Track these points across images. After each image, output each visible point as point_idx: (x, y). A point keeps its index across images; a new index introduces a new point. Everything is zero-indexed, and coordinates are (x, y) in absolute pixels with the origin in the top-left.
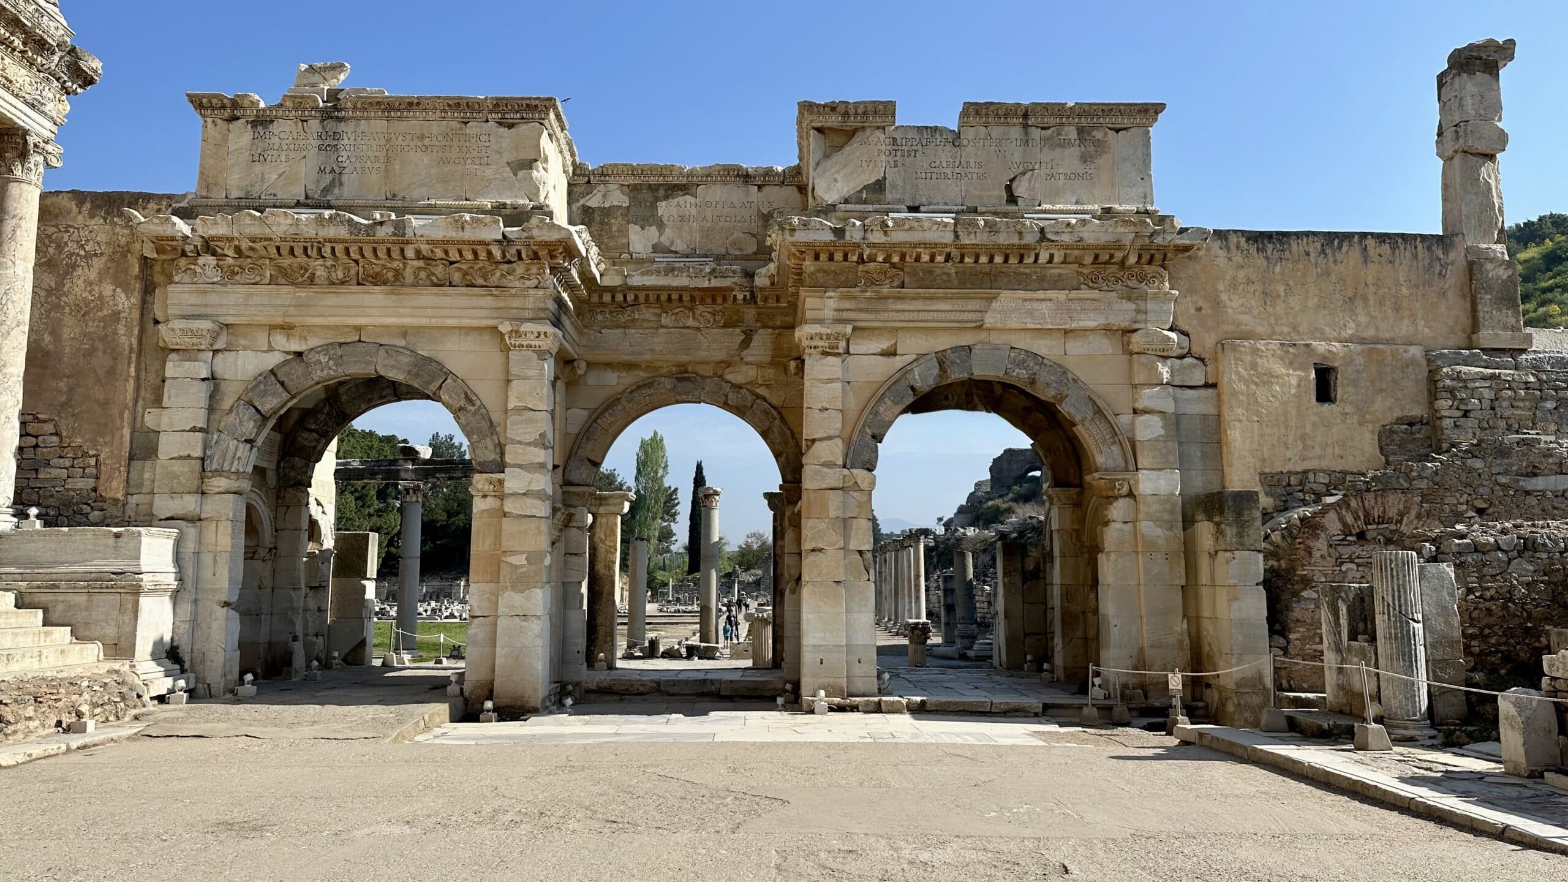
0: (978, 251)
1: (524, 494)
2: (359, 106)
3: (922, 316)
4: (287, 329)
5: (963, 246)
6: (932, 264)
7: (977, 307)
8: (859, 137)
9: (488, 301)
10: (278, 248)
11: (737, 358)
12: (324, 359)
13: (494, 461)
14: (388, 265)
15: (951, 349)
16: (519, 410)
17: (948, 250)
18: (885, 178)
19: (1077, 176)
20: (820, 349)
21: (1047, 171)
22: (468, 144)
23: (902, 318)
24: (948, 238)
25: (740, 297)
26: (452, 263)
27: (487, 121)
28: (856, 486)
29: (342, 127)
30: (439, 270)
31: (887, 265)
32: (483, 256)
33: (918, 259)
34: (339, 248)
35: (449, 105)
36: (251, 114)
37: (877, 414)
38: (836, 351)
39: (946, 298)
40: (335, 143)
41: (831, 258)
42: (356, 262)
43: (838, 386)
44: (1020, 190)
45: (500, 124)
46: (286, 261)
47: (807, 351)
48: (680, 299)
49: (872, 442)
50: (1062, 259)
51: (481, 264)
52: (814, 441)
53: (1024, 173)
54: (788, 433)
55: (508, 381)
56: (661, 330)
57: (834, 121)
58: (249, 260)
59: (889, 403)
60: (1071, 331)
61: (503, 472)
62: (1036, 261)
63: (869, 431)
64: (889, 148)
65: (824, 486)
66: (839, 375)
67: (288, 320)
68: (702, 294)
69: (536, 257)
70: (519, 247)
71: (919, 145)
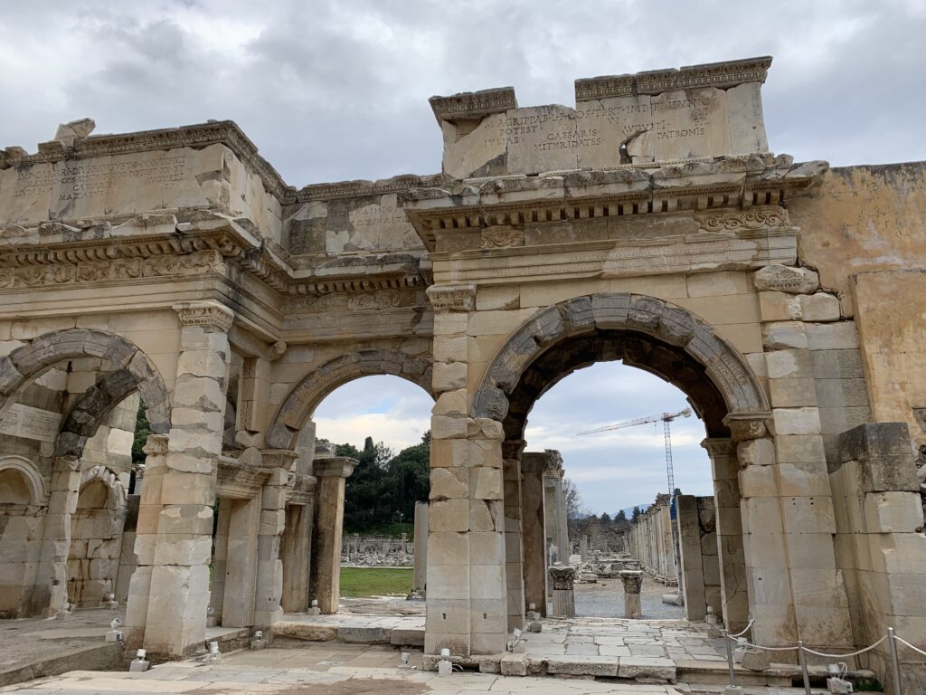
0: (591, 204)
1: (183, 452)
2: (91, 146)
3: (541, 270)
4: (24, 322)
5: (575, 202)
6: (551, 222)
7: (595, 258)
8: (485, 122)
9: (168, 287)
10: (17, 257)
11: (411, 333)
12: (47, 344)
13: (164, 423)
14: (98, 264)
15: (572, 300)
16: (185, 377)
17: (561, 207)
18: (506, 154)
19: (689, 132)
20: (447, 306)
21: (659, 131)
22: (168, 166)
23: (523, 273)
24: (559, 193)
25: (410, 280)
26: (145, 259)
27: (183, 146)
28: (482, 435)
29: (79, 164)
30: (135, 265)
31: (509, 227)
32: (166, 249)
33: (535, 219)
34: (60, 254)
35: (154, 137)
36: (17, 162)
37: (501, 365)
38: (462, 308)
39: (564, 251)
40: (73, 176)
41: (455, 224)
42: (76, 264)
43: (464, 339)
44: (634, 150)
45: (194, 148)
46: (27, 268)
47: (435, 310)
48: (362, 286)
49: (497, 393)
50: (676, 206)
51: (166, 257)
52: (440, 392)
53: (638, 134)
55: (180, 353)
56: (346, 313)
57: (460, 110)
59: (513, 353)
60: (692, 273)
61: (168, 433)
62: (650, 211)
63: (494, 382)
65: (447, 435)
66: (465, 329)
67: (24, 314)
68: (379, 280)
69: (208, 247)
70: (191, 239)
71: (538, 122)
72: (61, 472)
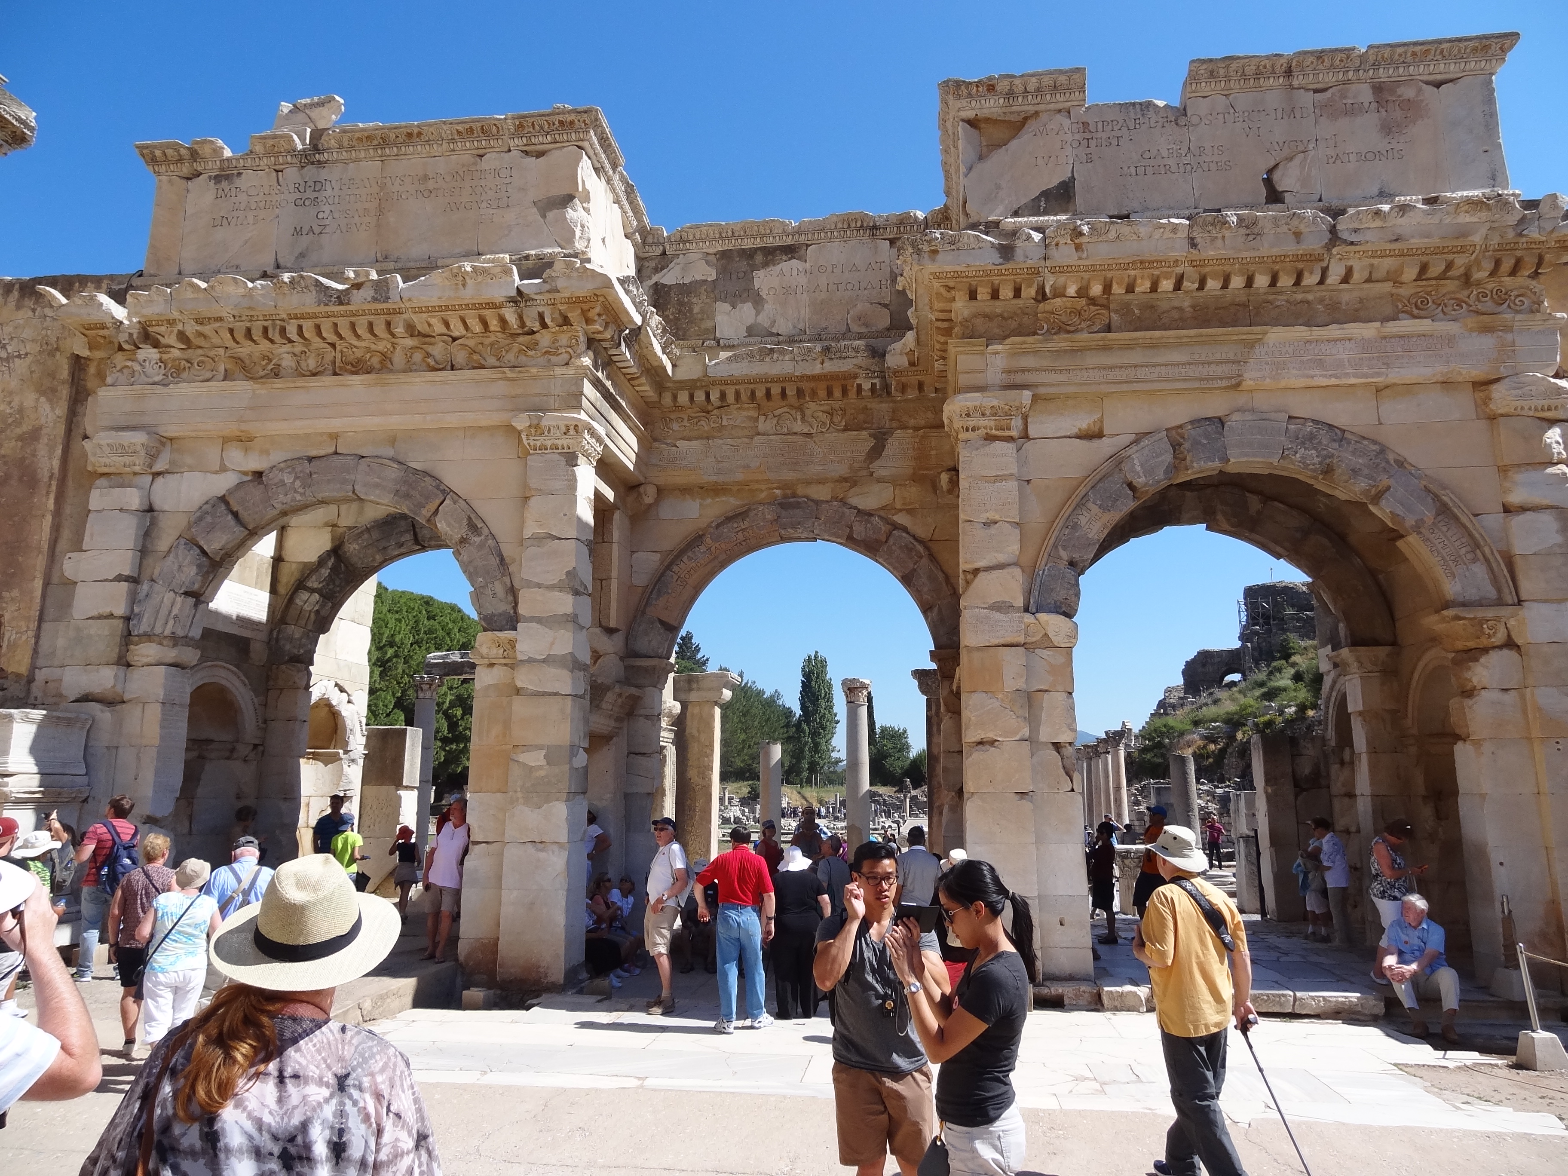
0: (1227, 268)
1: (544, 661)
2: (345, 144)
3: (1142, 373)
4: (244, 441)
5: (1202, 263)
6: (1154, 295)
7: (1231, 356)
8: (1032, 125)
9: (501, 387)
10: (231, 331)
11: (864, 473)
12: (288, 479)
13: (505, 613)
14: (373, 347)
15: (1192, 422)
16: (539, 539)
17: (1179, 270)
18: (1073, 178)
19: (1377, 155)
20: (982, 432)
21: (1328, 152)
22: (483, 183)
23: (1110, 378)
24: (1180, 250)
25: (866, 386)
26: (454, 339)
27: (510, 151)
28: (1046, 642)
29: (324, 174)
30: (438, 350)
31: (1083, 301)
32: (494, 324)
33: (1130, 289)
34: (308, 326)
35: (459, 132)
36: (213, 168)
37: (1076, 527)
38: (1007, 433)
39: (1180, 344)
40: (316, 194)
41: (995, 295)
42: (333, 346)
43: (1013, 485)
44: (1285, 181)
45: (526, 153)
46: (246, 349)
47: (963, 436)
48: (783, 394)
49: (1069, 573)
50: (1366, 274)
51: (493, 338)
52: (976, 572)
53: (1291, 159)
54: (941, 577)
55: (526, 499)
56: (757, 438)
57: (992, 107)
58: (200, 351)
59: (1095, 509)
60: (1387, 387)
61: (515, 629)
62: (1321, 282)
63: (1064, 555)
64: (1077, 137)
65: (995, 641)
66: (1014, 470)
67: (244, 426)
68: (813, 385)
69: (566, 321)
70: (541, 309)
71: (1124, 129)
72: (282, 690)
